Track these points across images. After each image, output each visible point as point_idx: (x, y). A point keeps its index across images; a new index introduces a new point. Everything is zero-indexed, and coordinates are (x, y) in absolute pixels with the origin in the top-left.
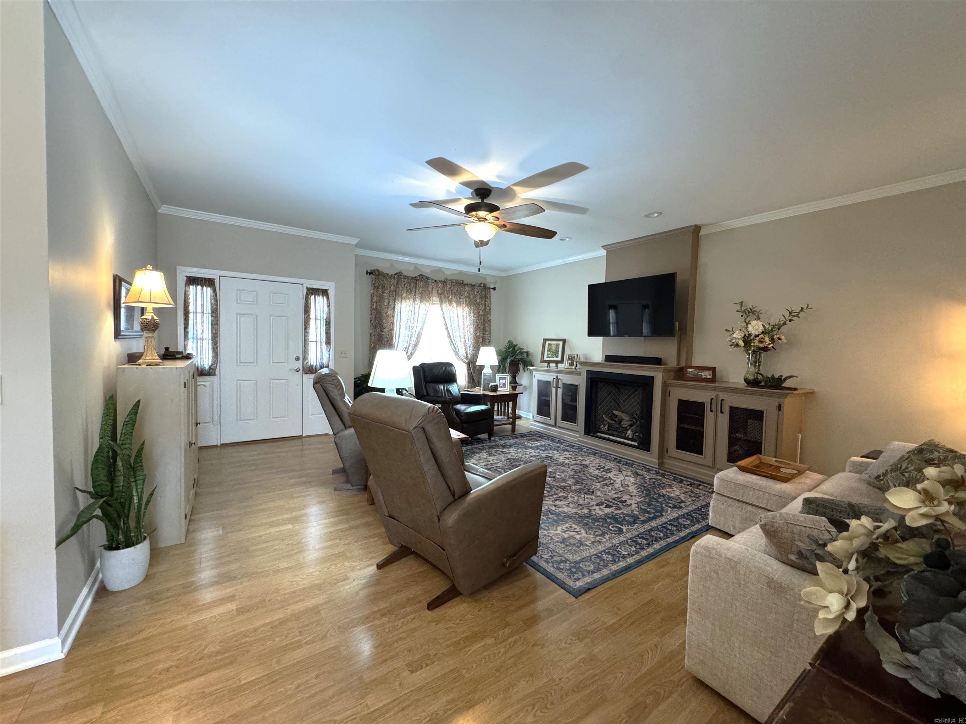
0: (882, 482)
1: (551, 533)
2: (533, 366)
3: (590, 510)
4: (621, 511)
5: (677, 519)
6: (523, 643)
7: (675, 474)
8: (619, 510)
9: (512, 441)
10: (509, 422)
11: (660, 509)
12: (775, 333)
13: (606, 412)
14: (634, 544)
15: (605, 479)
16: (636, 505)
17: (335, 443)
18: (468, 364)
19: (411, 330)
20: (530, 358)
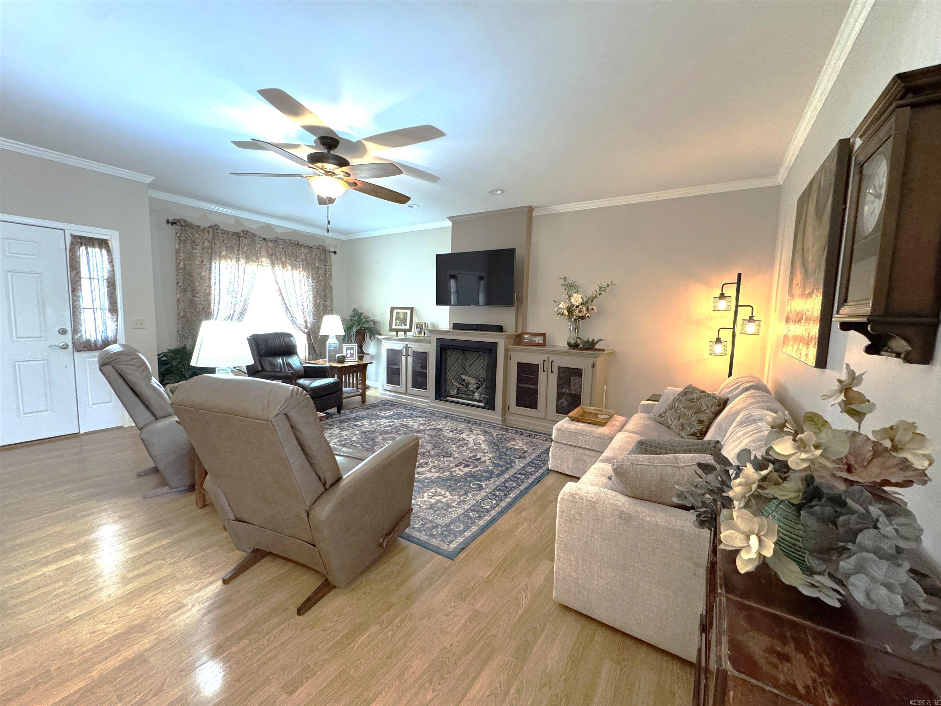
0: (663, 418)
1: (418, 501)
2: (380, 335)
3: (451, 472)
4: (478, 468)
5: (524, 468)
6: (410, 620)
7: (517, 428)
8: (476, 467)
9: (364, 413)
10: (359, 393)
11: (509, 461)
12: (589, 304)
13: (455, 377)
14: (494, 497)
15: (459, 440)
16: (490, 461)
17: (142, 439)
18: (309, 334)
19: (234, 295)
20: (376, 326)
